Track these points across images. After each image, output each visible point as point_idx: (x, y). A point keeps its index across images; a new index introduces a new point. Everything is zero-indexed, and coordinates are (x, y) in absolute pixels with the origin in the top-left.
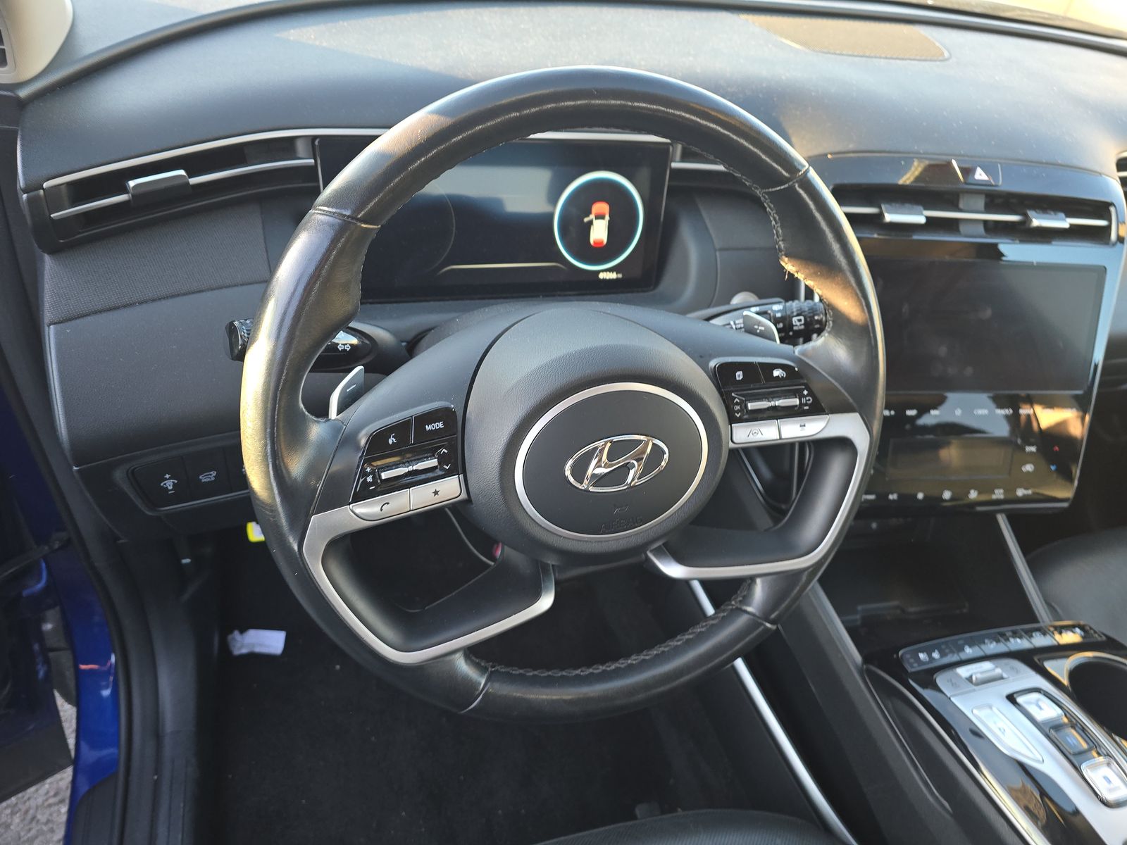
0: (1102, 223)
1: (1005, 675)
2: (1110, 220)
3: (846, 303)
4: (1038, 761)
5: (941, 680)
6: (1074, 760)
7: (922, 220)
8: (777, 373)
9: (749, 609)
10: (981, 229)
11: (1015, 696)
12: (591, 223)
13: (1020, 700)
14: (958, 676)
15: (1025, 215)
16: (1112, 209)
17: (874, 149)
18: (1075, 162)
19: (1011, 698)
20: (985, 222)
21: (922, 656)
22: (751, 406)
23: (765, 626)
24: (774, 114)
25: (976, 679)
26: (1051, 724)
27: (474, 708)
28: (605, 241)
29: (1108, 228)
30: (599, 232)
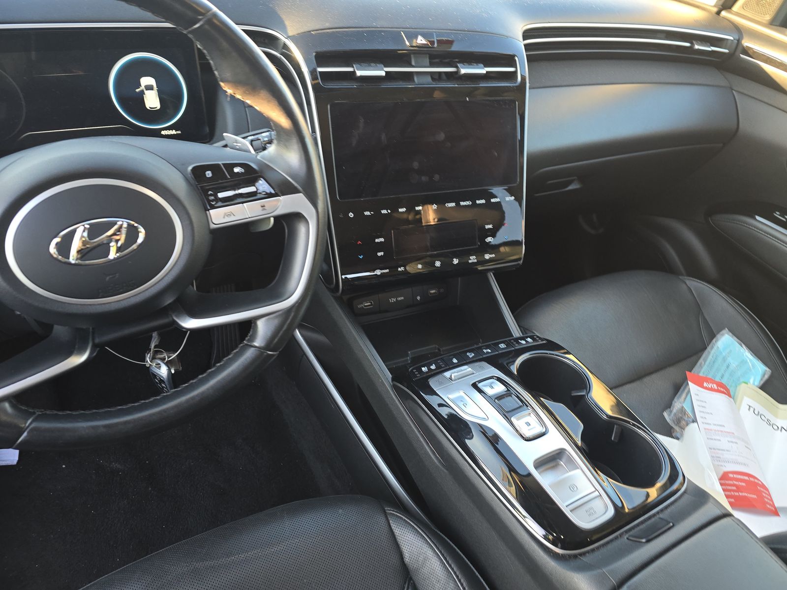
0: (512, 69)
1: (475, 372)
2: (516, 68)
3: (275, 114)
4: (484, 419)
5: (432, 383)
6: (507, 415)
7: (383, 73)
8: (237, 170)
9: (256, 344)
10: (429, 79)
11: (477, 383)
12: (142, 92)
13: (480, 385)
14: (445, 377)
15: (457, 67)
16: (516, 58)
17: (344, 26)
18: (488, 29)
19: (475, 386)
20: (431, 73)
21: (424, 369)
22: (221, 195)
23: (267, 353)
24: (271, 6)
25: (454, 376)
26: (496, 396)
27: (21, 441)
28: (159, 107)
29: (515, 73)
30: (152, 101)
